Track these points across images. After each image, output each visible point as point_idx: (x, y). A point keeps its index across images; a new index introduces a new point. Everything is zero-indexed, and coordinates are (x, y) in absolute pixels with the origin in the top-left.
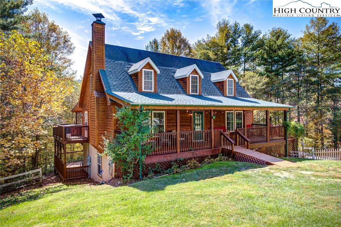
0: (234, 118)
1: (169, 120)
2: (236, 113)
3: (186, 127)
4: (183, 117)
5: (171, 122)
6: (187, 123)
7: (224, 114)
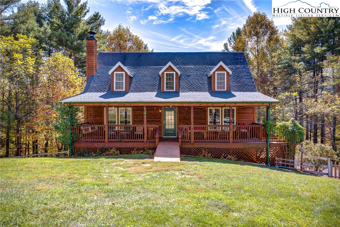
0: (222, 115)
1: (137, 115)
2: (225, 110)
3: (155, 123)
4: (151, 113)
5: (138, 117)
6: (157, 119)
7: (206, 111)
